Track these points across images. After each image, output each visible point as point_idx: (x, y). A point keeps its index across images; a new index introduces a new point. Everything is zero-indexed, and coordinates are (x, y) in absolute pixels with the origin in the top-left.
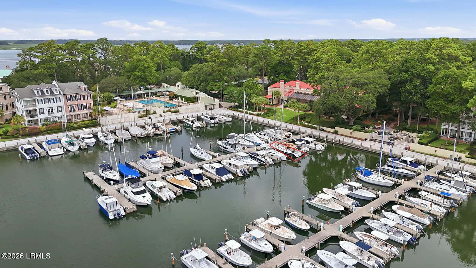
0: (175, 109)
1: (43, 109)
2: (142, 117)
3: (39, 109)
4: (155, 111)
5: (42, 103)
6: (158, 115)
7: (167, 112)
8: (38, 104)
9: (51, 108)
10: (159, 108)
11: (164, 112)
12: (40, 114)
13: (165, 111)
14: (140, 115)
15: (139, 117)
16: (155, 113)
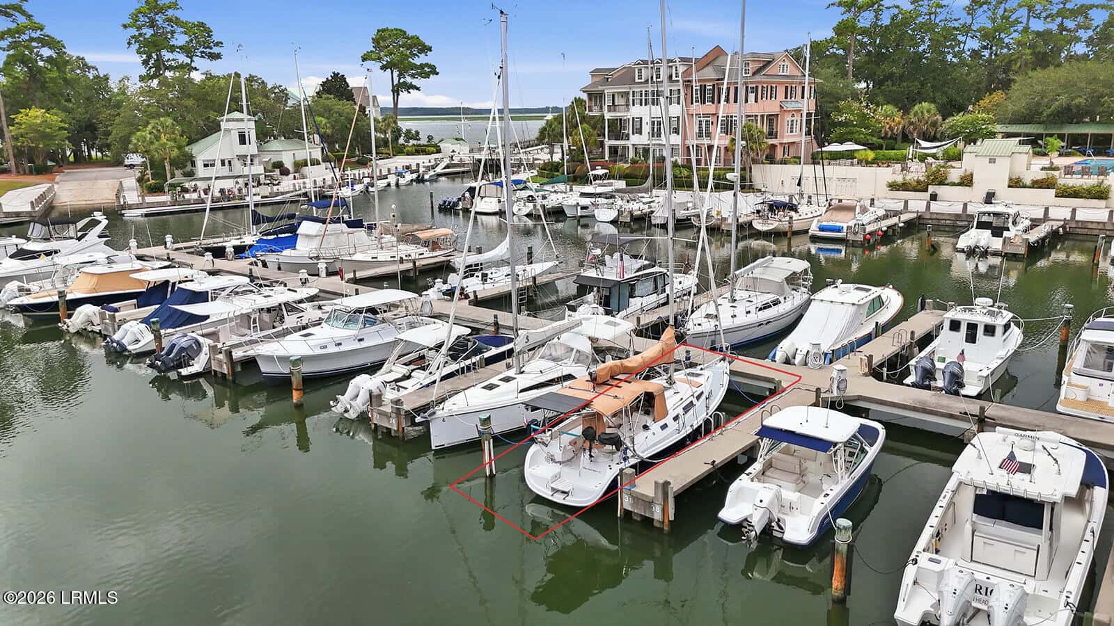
0: (1090, 181)
1: (641, 118)
2: (904, 187)
3: (633, 118)
4: (972, 175)
5: (641, 105)
6: (978, 191)
7: (1038, 184)
8: (633, 105)
9: (659, 119)
10: (992, 161)
11: (1015, 183)
12: (633, 134)
13: (1028, 182)
14: (899, 179)
15: (894, 187)
16: (967, 181)
